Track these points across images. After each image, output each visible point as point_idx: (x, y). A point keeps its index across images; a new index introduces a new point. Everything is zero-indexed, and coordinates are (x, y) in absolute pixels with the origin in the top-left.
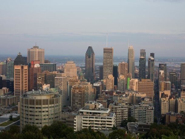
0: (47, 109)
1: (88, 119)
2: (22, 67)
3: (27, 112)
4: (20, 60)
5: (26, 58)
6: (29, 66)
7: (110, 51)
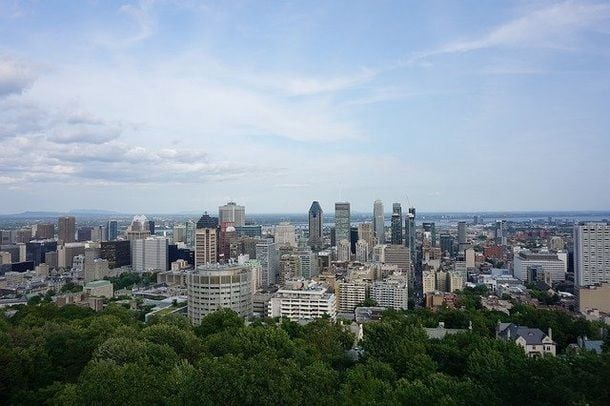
0: (228, 290)
1: (290, 303)
2: (207, 232)
3: (197, 295)
4: (205, 222)
5: (216, 220)
6: (219, 230)
7: (346, 207)
